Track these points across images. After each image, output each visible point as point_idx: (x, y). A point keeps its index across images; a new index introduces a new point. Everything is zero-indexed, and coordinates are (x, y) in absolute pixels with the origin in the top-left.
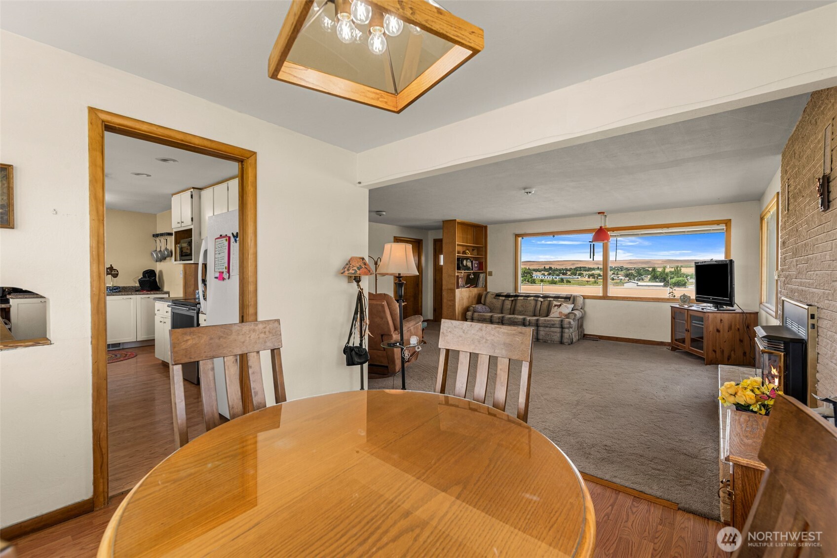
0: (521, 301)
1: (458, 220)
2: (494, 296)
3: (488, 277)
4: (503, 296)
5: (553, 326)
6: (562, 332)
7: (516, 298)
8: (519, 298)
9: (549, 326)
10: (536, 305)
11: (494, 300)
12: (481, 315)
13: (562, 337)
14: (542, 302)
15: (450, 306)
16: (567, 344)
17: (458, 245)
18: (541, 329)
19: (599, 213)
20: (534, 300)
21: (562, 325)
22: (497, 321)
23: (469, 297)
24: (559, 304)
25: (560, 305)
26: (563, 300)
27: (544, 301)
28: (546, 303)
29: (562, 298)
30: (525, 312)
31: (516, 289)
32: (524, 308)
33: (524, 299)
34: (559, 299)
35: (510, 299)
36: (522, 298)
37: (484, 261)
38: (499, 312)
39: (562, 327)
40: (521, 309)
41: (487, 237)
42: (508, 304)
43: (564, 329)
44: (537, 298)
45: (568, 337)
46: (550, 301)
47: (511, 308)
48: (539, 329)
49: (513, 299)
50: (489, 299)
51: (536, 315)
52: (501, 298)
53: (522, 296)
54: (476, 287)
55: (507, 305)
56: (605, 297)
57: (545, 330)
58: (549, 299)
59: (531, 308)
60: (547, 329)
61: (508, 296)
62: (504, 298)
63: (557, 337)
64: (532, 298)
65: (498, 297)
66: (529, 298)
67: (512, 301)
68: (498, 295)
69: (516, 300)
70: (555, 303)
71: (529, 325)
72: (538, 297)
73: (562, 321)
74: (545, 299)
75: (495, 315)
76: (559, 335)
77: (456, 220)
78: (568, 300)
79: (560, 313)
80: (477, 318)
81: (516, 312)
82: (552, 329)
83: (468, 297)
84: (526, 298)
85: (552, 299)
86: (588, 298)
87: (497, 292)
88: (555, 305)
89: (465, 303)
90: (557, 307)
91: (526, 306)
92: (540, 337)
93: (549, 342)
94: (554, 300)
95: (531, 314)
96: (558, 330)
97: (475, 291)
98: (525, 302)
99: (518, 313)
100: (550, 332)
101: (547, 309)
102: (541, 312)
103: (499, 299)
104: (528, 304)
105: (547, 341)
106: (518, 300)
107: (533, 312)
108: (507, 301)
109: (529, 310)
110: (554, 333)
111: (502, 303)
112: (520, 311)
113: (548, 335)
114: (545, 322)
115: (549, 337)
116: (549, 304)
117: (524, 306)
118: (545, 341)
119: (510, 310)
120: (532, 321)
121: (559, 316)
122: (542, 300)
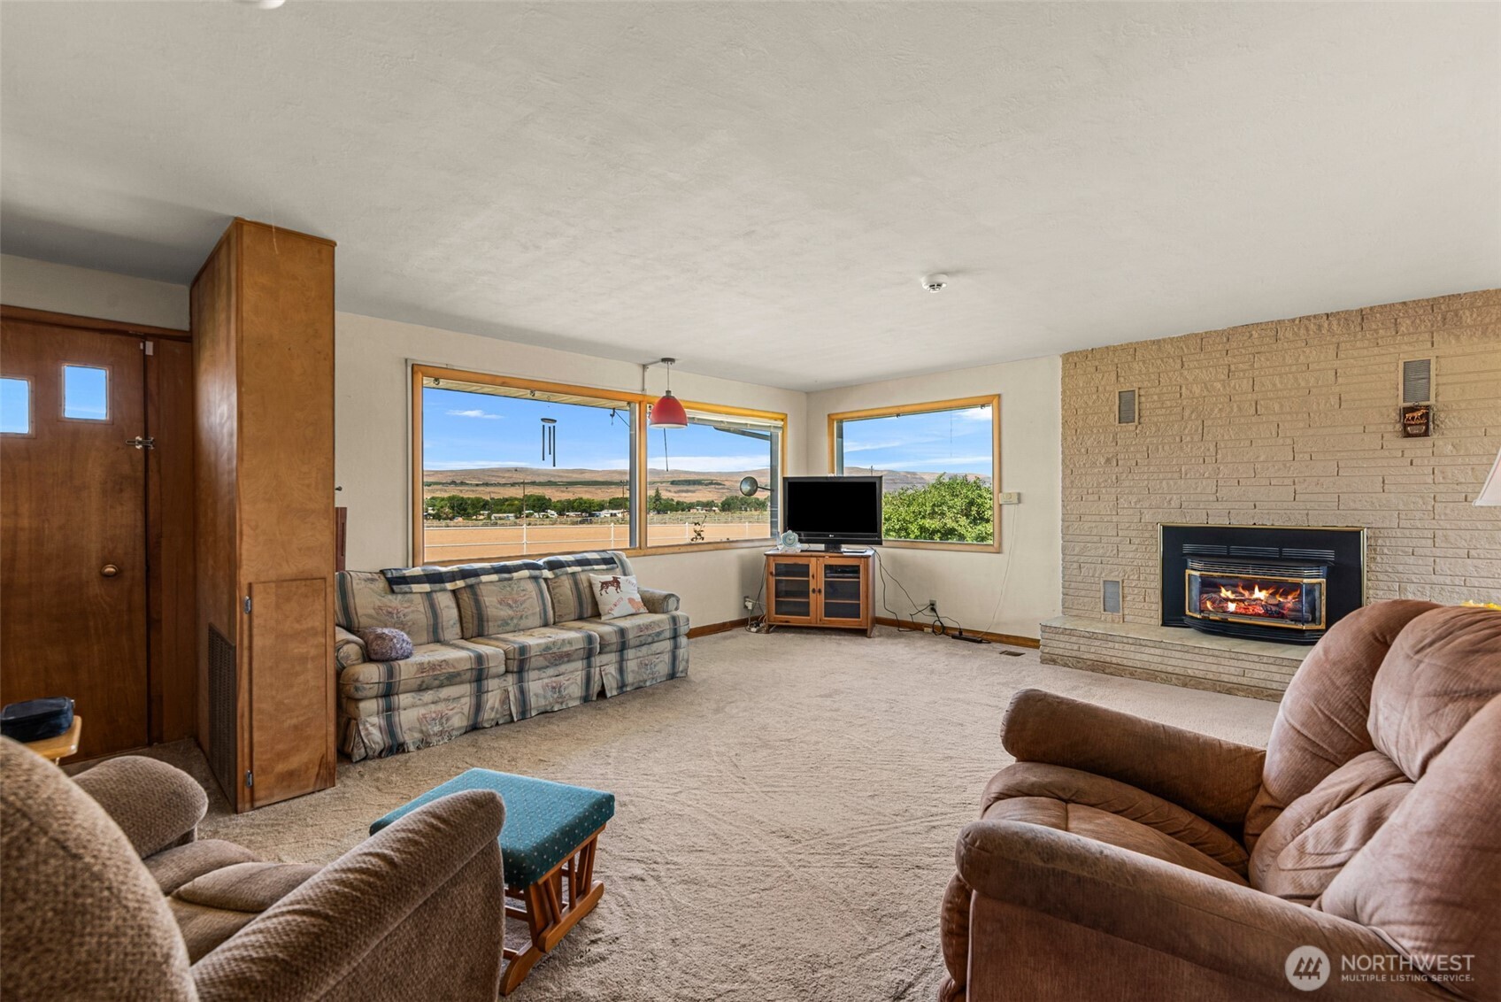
0: (492, 588)
2: (378, 585)
4: (415, 580)
6: (675, 649)
7: (472, 581)
8: (483, 579)
9: (650, 640)
10: (539, 592)
11: (394, 601)
13: (674, 660)
14: (550, 580)
16: (684, 674)
19: (664, 360)
20: (528, 577)
22: (502, 668)
24: (610, 578)
25: (616, 581)
26: (604, 567)
27: (557, 576)
28: (566, 584)
29: (596, 562)
30: (521, 617)
32: (511, 607)
33: (500, 580)
34: (595, 567)
35: (449, 586)
36: (492, 577)
38: (425, 640)
42: (448, 604)
43: (679, 639)
44: (531, 573)
46: (573, 574)
47: (464, 620)
48: (626, 657)
49: (458, 584)
50: (369, 597)
52: (411, 588)
53: (490, 571)
55: (447, 607)
57: (640, 654)
58: (570, 570)
59: (531, 605)
60: (644, 649)
61: (437, 578)
62: (427, 587)
63: (663, 665)
64: (520, 573)
65: (400, 588)
66: (515, 575)
67: (460, 591)
68: (396, 581)
69: (471, 587)
70: (595, 577)
72: (535, 566)
74: (559, 571)
76: (667, 658)
78: (616, 566)
80: (415, 683)
84: (506, 576)
85: (578, 569)
91: (516, 602)
94: (584, 570)
95: (538, 621)
96: (667, 645)
98: (508, 589)
99: (499, 626)
100: (650, 657)
101: (576, 599)
102: (556, 610)
103: (411, 593)
104: (518, 593)
105: (642, 684)
106: (481, 586)
107: (542, 615)
108: (439, 594)
109: (530, 612)
110: (657, 656)
111: (427, 604)
112: (500, 623)
113: (646, 665)
114: (642, 634)
115: (648, 672)
116: (576, 584)
117: (510, 602)
118: (636, 685)
119: (458, 625)
120: (607, 638)
121: (633, 611)
122: (547, 573)
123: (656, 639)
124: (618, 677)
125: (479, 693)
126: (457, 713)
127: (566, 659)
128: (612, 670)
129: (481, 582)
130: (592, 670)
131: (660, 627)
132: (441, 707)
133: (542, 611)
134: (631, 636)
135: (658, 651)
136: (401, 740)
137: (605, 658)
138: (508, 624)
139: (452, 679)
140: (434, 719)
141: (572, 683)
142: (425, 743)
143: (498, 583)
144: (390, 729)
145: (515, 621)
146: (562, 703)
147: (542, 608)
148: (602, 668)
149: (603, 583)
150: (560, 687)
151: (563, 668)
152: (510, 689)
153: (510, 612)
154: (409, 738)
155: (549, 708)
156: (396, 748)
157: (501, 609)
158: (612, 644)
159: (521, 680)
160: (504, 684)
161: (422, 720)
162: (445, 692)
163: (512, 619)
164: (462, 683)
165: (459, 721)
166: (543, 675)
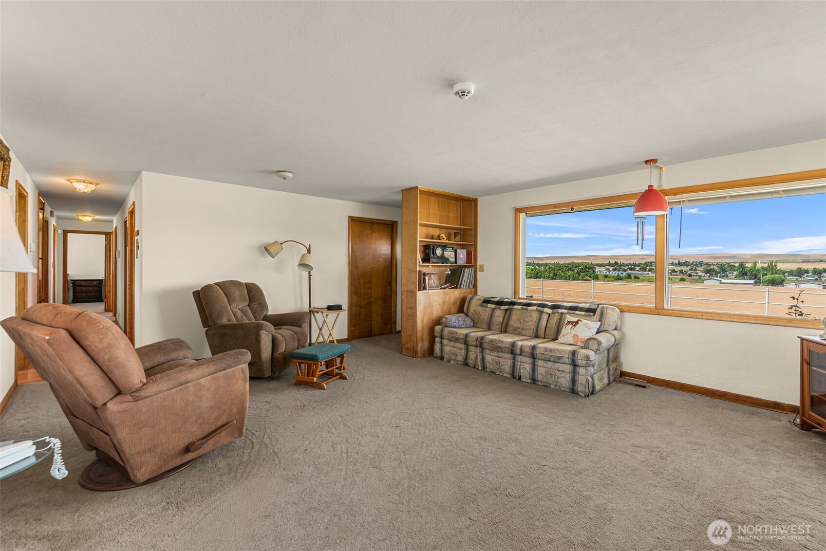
0: (517, 312)
1: (421, 187)
2: (480, 302)
3: (479, 273)
4: (493, 303)
5: (558, 360)
6: (574, 373)
7: (511, 307)
8: (516, 307)
9: (552, 359)
10: (540, 319)
11: (480, 309)
12: (453, 333)
13: (574, 381)
14: (550, 314)
15: (410, 316)
16: (583, 395)
17: (421, 225)
18: (540, 363)
19: (647, 162)
20: (537, 310)
21: (573, 360)
22: (474, 343)
23: (444, 303)
24: (575, 319)
25: (577, 323)
26: (583, 313)
27: (553, 313)
28: (556, 318)
29: (581, 309)
30: (523, 329)
31: (516, 292)
32: (521, 323)
33: (522, 309)
34: (577, 312)
35: (502, 307)
36: (519, 307)
37: (473, 249)
38: (485, 327)
39: (575, 365)
40: (516, 325)
41: (477, 216)
42: (499, 314)
43: (578, 368)
44: (541, 309)
45: (584, 382)
46: (562, 313)
47: (503, 322)
48: (536, 363)
49: (506, 307)
50: (474, 306)
51: (539, 335)
52: (490, 305)
53: (519, 304)
54: (456, 287)
55: (498, 316)
56: (659, 311)
57: (545, 365)
58: (560, 311)
59: (532, 325)
60: (550, 364)
61: (500, 303)
62: (493, 306)
63: (565, 381)
64: (535, 308)
65: (485, 304)
66: (530, 308)
67: (506, 310)
68: (487, 301)
69: (511, 309)
70: (569, 318)
71: (521, 354)
72: (544, 306)
73: (574, 353)
74: (555, 311)
75: (472, 334)
76: (568, 377)
77: (417, 187)
78: (592, 314)
79: (575, 336)
80: (447, 337)
81: (509, 329)
82: (557, 365)
83: (440, 303)
84: (525, 307)
85: (565, 311)
86: (628, 311)
87: (487, 295)
88: (569, 322)
89: (436, 312)
90: (570, 326)
91: (524, 321)
92: (539, 377)
93: (553, 387)
94: (568, 313)
95: (531, 333)
96: (568, 368)
97: (454, 294)
98: (524, 314)
99: (512, 330)
100: (555, 371)
101: (556, 327)
102: (546, 331)
103: (487, 307)
104: (527, 317)
105: (548, 385)
106: (514, 310)
107: (535, 331)
108: (498, 310)
109: (528, 327)
110: (560, 372)
111: (490, 313)
112: (513, 329)
113: (551, 374)
114: (546, 353)
115: (553, 379)
116: (560, 319)
117: (522, 320)
118: (545, 384)
119: (500, 325)
120: (524, 348)
121: (573, 343)
122: (550, 311)
123: (557, 360)
124: (531, 373)
125: (467, 351)
126: (460, 355)
127: (500, 350)
128: (528, 367)
129: (513, 309)
130: (516, 362)
131: (561, 354)
132: (455, 350)
133: (535, 329)
134: (538, 352)
135: (559, 369)
136: (443, 356)
137: (524, 359)
138: (516, 330)
139: (456, 340)
140: (453, 353)
141: (506, 364)
142: (449, 361)
143: (520, 310)
144: (442, 350)
145: (520, 330)
146: (500, 372)
147: (535, 327)
148: (522, 364)
149: (568, 322)
150: (499, 363)
151: (501, 354)
152: (478, 354)
153: (519, 325)
154: (446, 356)
155: (495, 371)
156: (442, 358)
157: (516, 323)
158: (526, 352)
159: (482, 352)
160: (476, 350)
161: (450, 351)
162: (457, 345)
163: (519, 328)
164: (460, 343)
165: (460, 358)
166: (492, 354)
